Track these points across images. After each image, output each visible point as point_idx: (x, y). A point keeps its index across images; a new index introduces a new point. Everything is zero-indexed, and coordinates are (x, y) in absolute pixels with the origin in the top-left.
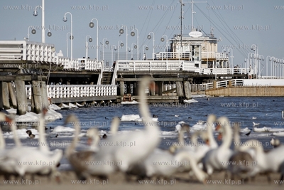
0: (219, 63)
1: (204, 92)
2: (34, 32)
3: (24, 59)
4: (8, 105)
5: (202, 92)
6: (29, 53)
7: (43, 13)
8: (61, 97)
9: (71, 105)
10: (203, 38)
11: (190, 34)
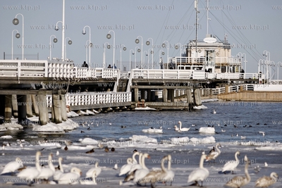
0: (232, 68)
1: (216, 96)
2: (55, 41)
3: (46, 76)
4: (31, 113)
5: (214, 96)
6: (50, 71)
7: (63, 34)
8: (79, 104)
9: (88, 112)
10: (217, 44)
11: (205, 40)
